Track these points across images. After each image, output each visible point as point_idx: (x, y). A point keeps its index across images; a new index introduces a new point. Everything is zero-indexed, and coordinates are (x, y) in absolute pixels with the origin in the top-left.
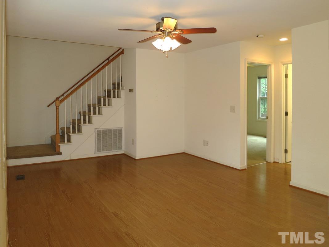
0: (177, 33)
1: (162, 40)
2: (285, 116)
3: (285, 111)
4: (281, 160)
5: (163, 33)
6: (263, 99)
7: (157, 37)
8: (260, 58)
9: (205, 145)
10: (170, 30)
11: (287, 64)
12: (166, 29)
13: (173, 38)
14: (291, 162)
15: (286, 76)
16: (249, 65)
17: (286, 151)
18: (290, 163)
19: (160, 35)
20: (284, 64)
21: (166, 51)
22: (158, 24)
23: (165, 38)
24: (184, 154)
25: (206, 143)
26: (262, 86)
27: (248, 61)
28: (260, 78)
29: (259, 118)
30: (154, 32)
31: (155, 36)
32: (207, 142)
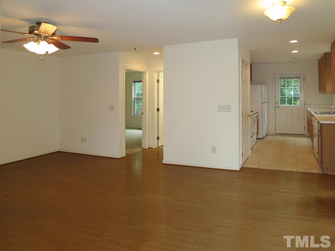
0: (55, 38)
1: (36, 44)
2: (157, 112)
3: (157, 108)
4: (154, 146)
5: (37, 36)
6: (137, 99)
7: (29, 40)
8: (136, 66)
9: (83, 142)
10: (47, 35)
11: (159, 72)
12: (42, 34)
13: (49, 43)
14: (163, 146)
15: (158, 81)
16: (127, 72)
17: (158, 138)
18: (161, 147)
19: (33, 38)
20: (156, 72)
21: (41, 55)
22: (31, 27)
23: (40, 42)
24: (59, 153)
25: (84, 140)
26: (137, 89)
27: (126, 68)
28: (135, 82)
29: (134, 114)
30: (26, 34)
31: (27, 39)
32: (86, 138)
